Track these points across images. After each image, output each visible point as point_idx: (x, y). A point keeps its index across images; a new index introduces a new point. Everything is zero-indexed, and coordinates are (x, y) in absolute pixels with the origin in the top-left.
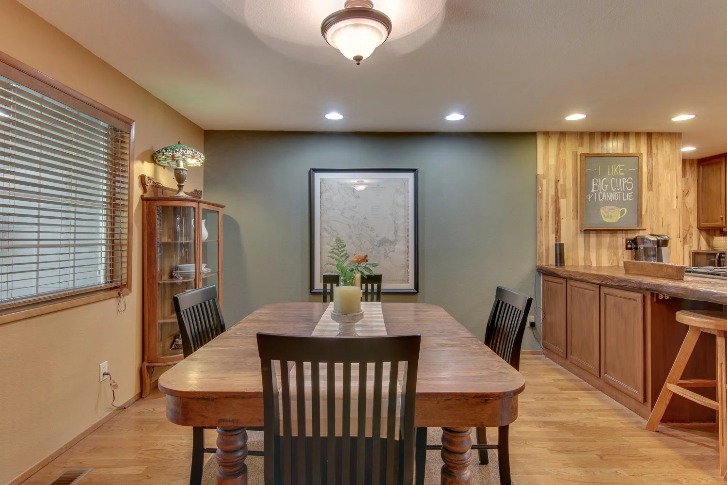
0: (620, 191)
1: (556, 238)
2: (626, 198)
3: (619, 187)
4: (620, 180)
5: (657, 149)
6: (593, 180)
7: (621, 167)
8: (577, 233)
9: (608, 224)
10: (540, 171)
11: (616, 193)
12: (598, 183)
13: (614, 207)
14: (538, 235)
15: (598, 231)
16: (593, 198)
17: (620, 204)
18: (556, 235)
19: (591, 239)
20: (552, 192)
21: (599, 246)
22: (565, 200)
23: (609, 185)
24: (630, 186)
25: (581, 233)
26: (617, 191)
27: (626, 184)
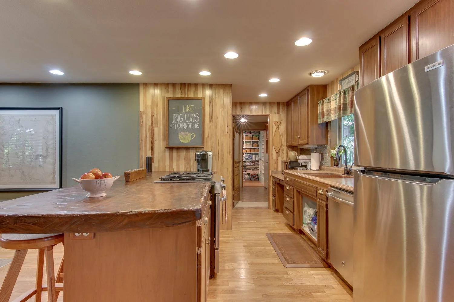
0: (191, 122)
1: (151, 153)
2: (194, 127)
3: (190, 120)
4: (191, 115)
5: (216, 95)
6: (174, 115)
7: (192, 107)
8: (165, 150)
9: (183, 143)
10: (142, 109)
11: (188, 123)
12: (177, 117)
13: (187, 133)
14: (140, 151)
15: (178, 149)
16: (174, 127)
17: (191, 130)
18: (151, 151)
19: (173, 153)
20: (149, 123)
21: (179, 158)
22: (157, 128)
23: (184, 118)
24: (197, 119)
25: (167, 150)
26: (190, 122)
27: (195, 118)
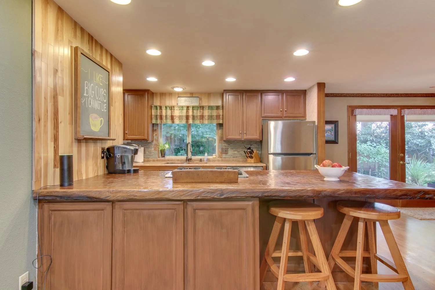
0: (100, 100)
1: (54, 147)
2: (103, 108)
3: (99, 97)
4: (101, 89)
6: (85, 82)
7: (101, 77)
8: (72, 142)
10: (39, 47)
11: (98, 102)
12: (88, 88)
13: (97, 116)
14: (35, 143)
15: (87, 140)
16: (85, 103)
17: (100, 113)
18: (54, 144)
19: (82, 148)
20: (51, 84)
21: (88, 156)
22: (63, 98)
23: (95, 92)
24: (105, 98)
25: (75, 142)
27: (103, 95)
